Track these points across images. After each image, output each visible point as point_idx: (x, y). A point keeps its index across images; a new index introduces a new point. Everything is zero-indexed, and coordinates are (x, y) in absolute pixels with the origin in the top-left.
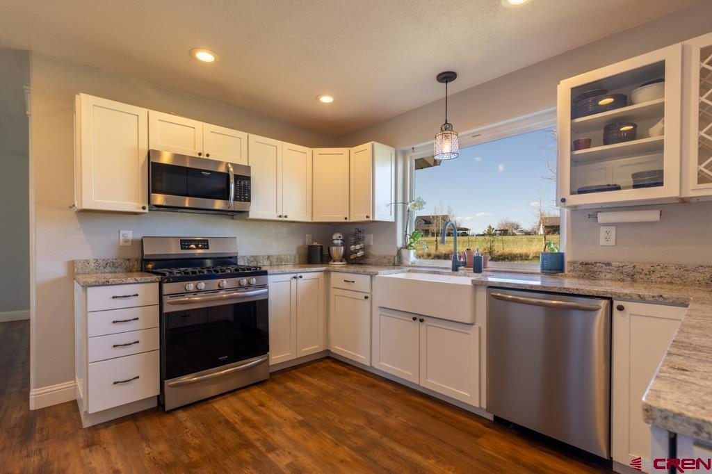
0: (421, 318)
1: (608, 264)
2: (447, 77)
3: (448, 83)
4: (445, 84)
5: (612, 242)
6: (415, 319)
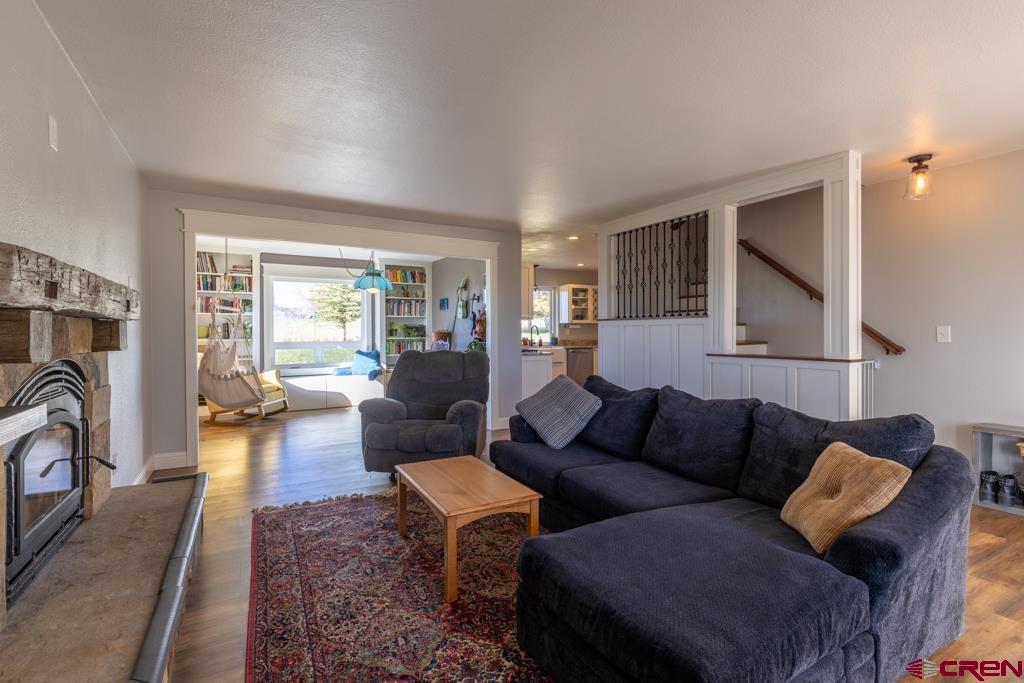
1: (566, 340)
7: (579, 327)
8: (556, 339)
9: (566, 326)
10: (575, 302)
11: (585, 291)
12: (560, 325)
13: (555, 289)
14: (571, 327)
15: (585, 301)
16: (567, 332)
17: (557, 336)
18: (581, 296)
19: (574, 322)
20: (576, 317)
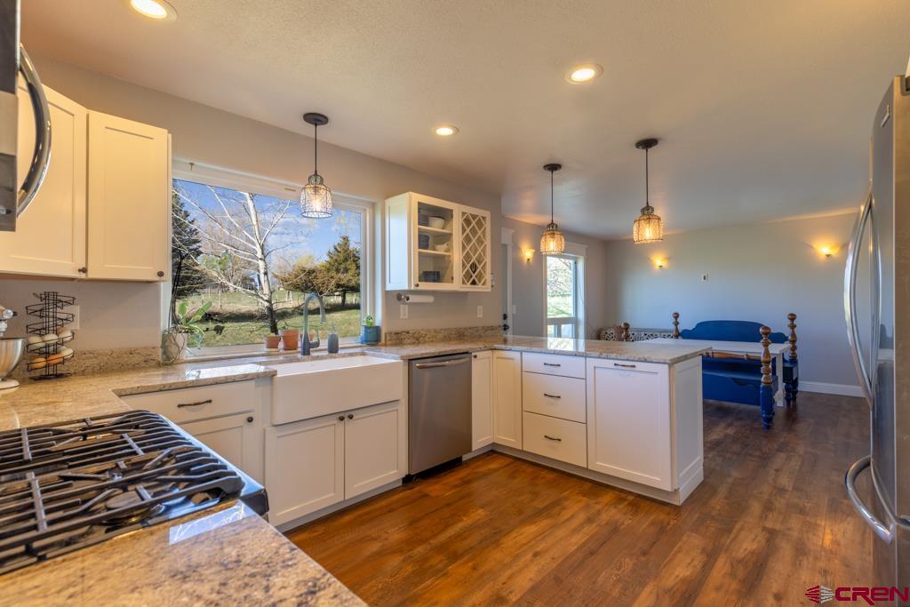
0: (347, 414)
1: (408, 333)
2: (316, 119)
3: (318, 127)
4: (314, 126)
5: (406, 317)
6: (342, 419)
7: (430, 299)
8: (378, 329)
9: (400, 296)
10: (424, 241)
11: (444, 215)
12: (387, 294)
13: (373, 205)
14: (413, 299)
15: (445, 238)
16: (404, 310)
17: (378, 320)
18: (436, 226)
19: (425, 286)
20: (426, 276)
